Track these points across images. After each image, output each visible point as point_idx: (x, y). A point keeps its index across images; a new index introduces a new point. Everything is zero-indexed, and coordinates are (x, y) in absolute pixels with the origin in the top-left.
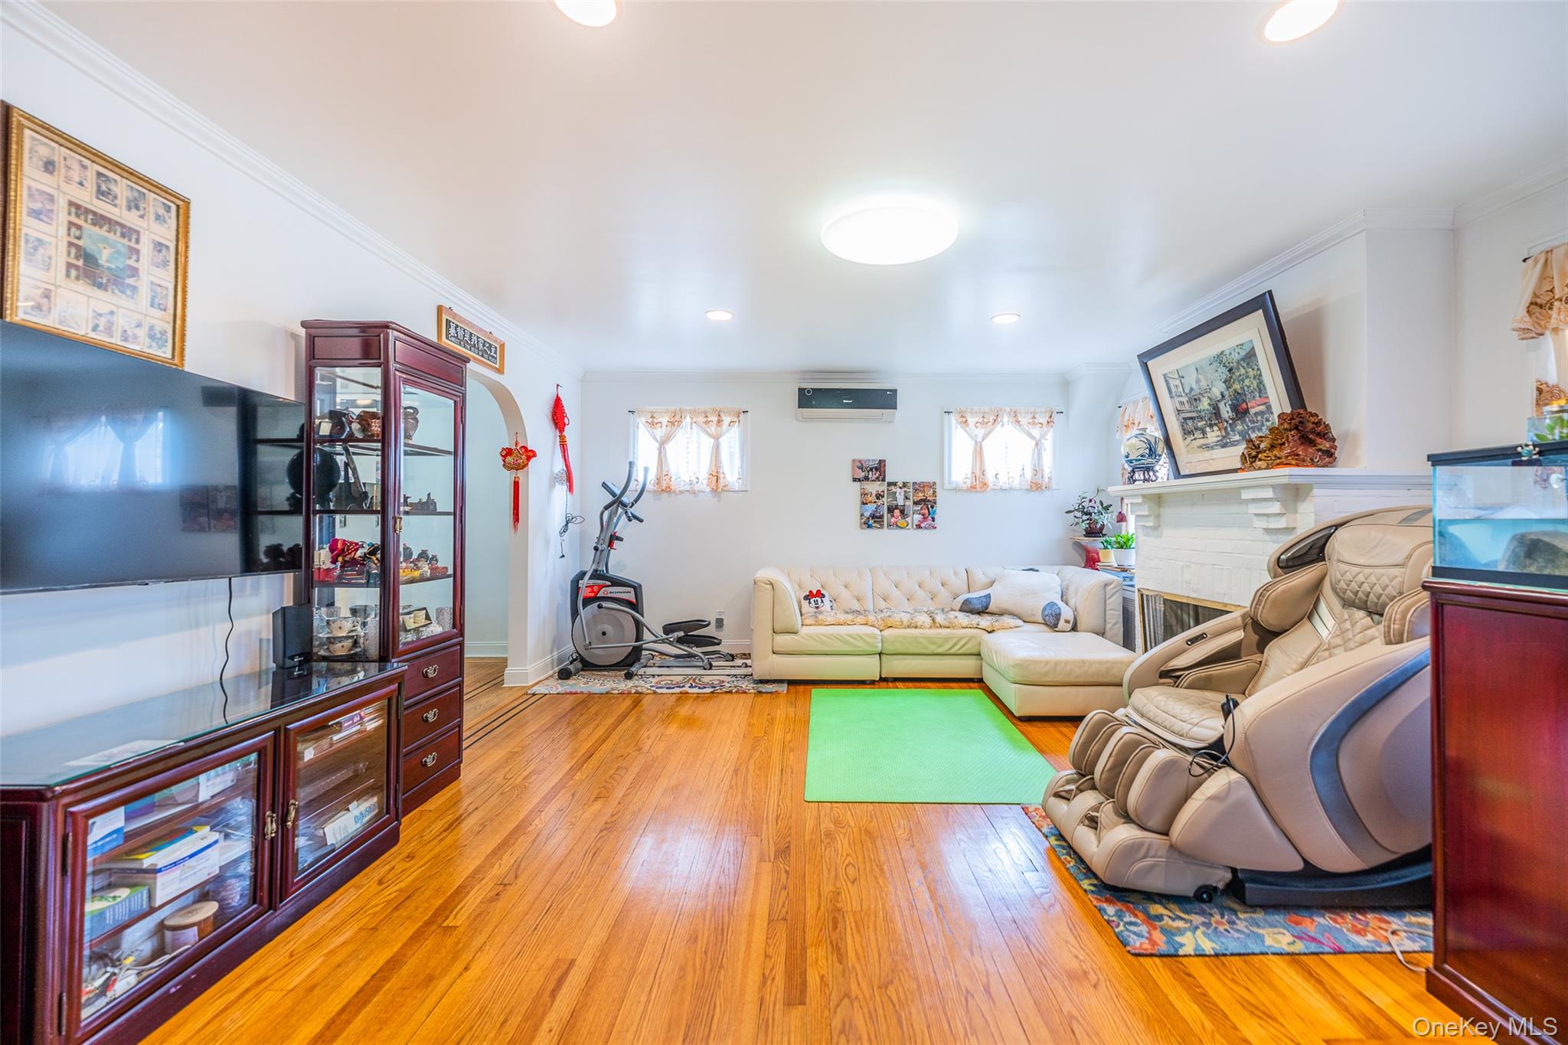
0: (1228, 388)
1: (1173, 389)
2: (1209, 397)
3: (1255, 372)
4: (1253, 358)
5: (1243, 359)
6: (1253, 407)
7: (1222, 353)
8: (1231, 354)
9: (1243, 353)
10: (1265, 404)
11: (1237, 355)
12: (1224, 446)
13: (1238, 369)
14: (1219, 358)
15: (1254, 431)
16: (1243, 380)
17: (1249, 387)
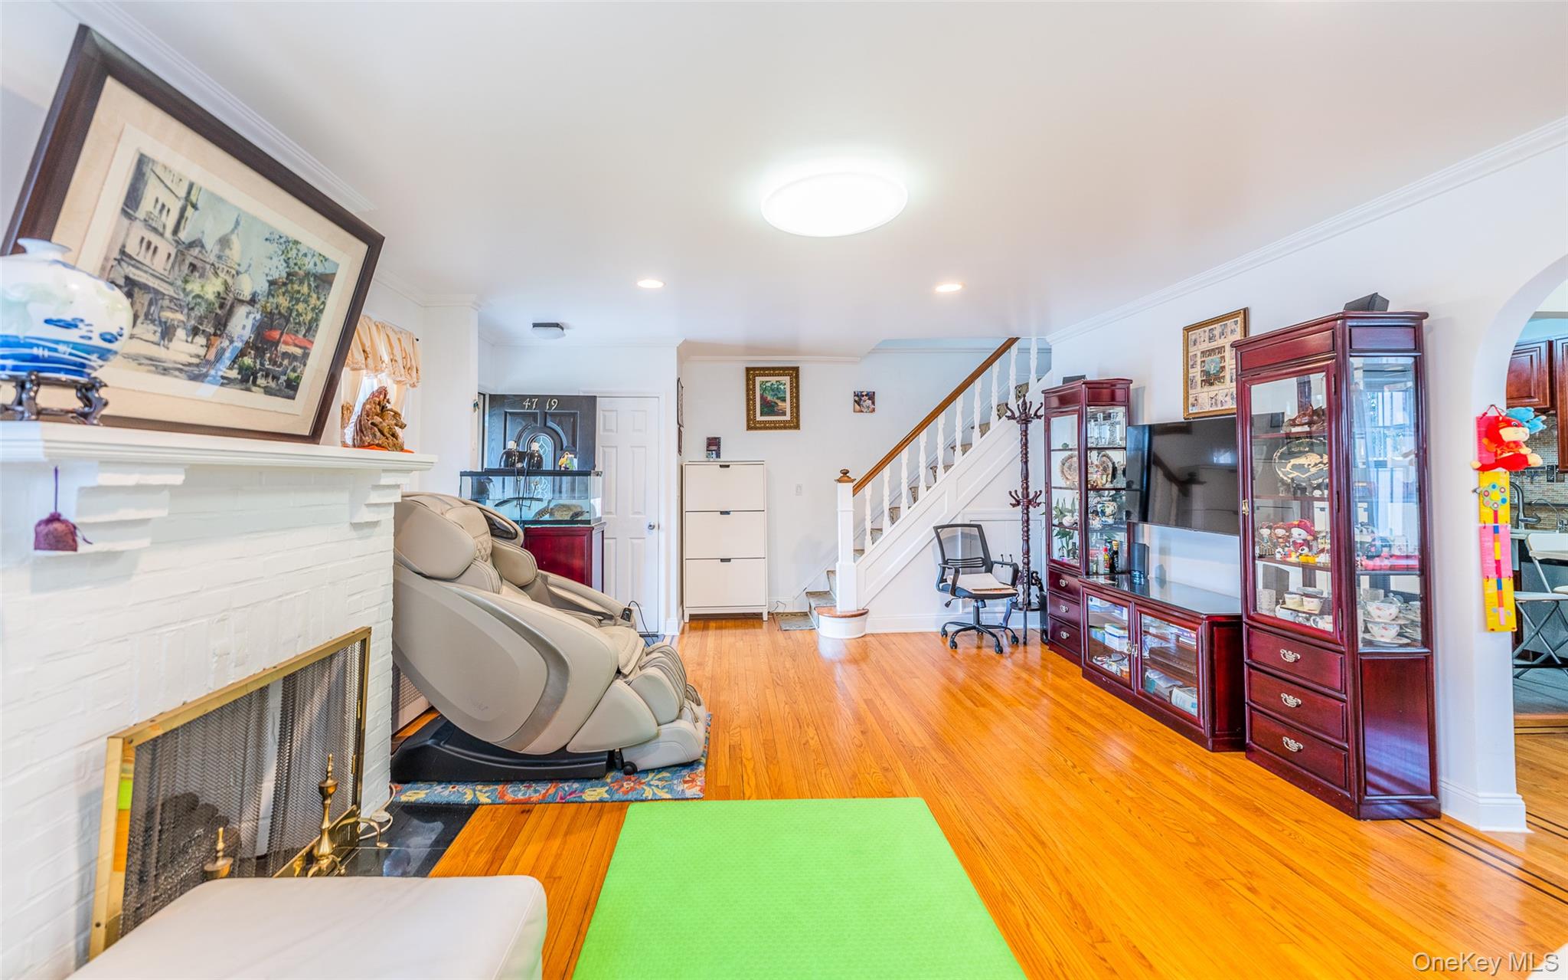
0: (270, 294)
1: (147, 205)
2: (226, 283)
3: (319, 303)
4: (327, 286)
5: (316, 277)
6: (286, 343)
7: (296, 242)
8: (305, 255)
9: (320, 269)
10: (305, 348)
11: (312, 264)
12: (195, 378)
13: (301, 283)
14: (288, 244)
15: (267, 376)
16: (298, 301)
17: (299, 315)
